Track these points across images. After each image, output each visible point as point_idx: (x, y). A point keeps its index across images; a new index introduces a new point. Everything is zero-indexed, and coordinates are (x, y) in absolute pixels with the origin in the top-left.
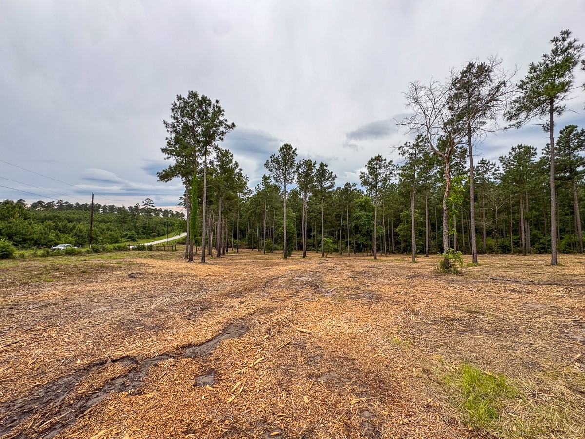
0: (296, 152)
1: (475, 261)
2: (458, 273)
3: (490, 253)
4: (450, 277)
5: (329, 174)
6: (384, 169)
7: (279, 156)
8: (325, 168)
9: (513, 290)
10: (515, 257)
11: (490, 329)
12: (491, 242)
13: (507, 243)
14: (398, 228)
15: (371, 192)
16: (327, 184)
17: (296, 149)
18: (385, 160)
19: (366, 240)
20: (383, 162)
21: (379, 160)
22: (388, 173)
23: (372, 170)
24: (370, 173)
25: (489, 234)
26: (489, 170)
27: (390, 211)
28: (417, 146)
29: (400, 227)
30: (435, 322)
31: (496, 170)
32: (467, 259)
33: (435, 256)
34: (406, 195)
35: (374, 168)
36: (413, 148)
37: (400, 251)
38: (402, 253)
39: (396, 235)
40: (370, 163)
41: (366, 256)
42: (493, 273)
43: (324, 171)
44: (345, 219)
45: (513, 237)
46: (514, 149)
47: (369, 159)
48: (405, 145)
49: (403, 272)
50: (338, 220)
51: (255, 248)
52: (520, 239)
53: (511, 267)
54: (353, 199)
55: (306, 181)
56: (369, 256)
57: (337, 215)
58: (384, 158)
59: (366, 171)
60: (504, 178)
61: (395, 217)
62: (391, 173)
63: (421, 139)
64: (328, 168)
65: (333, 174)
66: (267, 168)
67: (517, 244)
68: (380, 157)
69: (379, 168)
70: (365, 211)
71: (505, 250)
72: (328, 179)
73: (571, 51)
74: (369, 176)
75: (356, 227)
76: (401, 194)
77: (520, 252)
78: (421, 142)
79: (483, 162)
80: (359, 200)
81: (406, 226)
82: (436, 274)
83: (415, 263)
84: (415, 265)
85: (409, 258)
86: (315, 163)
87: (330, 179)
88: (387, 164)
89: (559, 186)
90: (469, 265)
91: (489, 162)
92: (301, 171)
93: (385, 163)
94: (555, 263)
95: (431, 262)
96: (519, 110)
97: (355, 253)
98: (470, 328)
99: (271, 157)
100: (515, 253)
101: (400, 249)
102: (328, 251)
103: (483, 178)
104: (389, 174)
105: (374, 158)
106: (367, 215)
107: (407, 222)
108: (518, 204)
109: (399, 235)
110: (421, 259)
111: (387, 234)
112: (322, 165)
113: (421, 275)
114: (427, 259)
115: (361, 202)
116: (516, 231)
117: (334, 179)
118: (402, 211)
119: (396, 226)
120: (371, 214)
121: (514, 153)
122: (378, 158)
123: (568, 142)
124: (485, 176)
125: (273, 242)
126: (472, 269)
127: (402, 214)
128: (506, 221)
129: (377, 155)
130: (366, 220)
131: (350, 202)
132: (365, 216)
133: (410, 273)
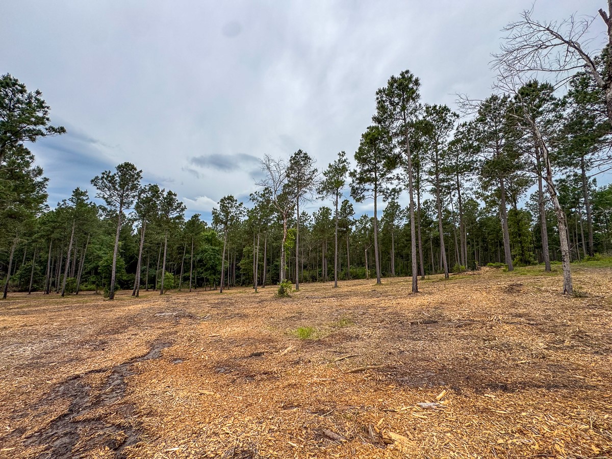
0: (141, 174)
1: (297, 288)
2: (288, 296)
3: (305, 282)
4: (284, 299)
5: (178, 204)
6: (235, 209)
7: (115, 175)
8: (174, 197)
9: (316, 302)
10: (319, 284)
11: (307, 317)
12: (306, 273)
13: (315, 275)
14: (241, 263)
15: (217, 225)
16: (173, 215)
17: (141, 171)
18: (236, 201)
19: (210, 275)
20: (235, 202)
21: (231, 199)
22: (238, 212)
23: (224, 208)
24: (223, 211)
25: (305, 267)
26: (307, 220)
27: (233, 246)
28: (263, 195)
29: (242, 262)
30: (283, 320)
31: (311, 221)
32: (294, 287)
33: (269, 286)
34: (250, 233)
35: (227, 206)
36: (261, 197)
37: (239, 284)
38: (242, 286)
39: (238, 268)
40: (222, 201)
41: (209, 291)
42: (307, 294)
43: (172, 199)
44: (188, 252)
45: (318, 270)
46: (320, 209)
47: (222, 198)
48: (255, 193)
49: (252, 300)
50: (180, 253)
51: (34, 290)
52: (322, 271)
53: (316, 290)
54: (199, 233)
55: (147, 208)
56: (212, 290)
57: (179, 247)
58: (235, 199)
59: (218, 207)
60: (315, 227)
61: (237, 251)
62: (241, 213)
63: (267, 191)
64: (177, 198)
65: (183, 205)
66: (95, 185)
67: (320, 275)
68: (232, 197)
69: (231, 207)
70: (211, 245)
71: (314, 279)
72: (176, 209)
73: (345, 163)
74: (221, 213)
75: (200, 261)
76: (246, 232)
77: (322, 280)
78: (267, 193)
79: (304, 213)
80: (206, 234)
81: (247, 261)
82: (276, 298)
83: (257, 293)
84: (257, 295)
85: (250, 291)
86: (163, 191)
87: (178, 210)
88: (238, 205)
89: (341, 237)
90: (294, 291)
91: (307, 214)
92: (143, 195)
93: (236, 203)
94: (336, 286)
95: (269, 291)
96: (324, 189)
97: (196, 288)
98: (299, 319)
99: (103, 174)
100: (319, 281)
101: (240, 282)
102: (168, 288)
103: (304, 226)
104: (239, 214)
105: (226, 197)
106: (213, 249)
107: (248, 256)
108: (321, 246)
109: (241, 269)
110: (260, 289)
111: (230, 268)
112: (170, 193)
113: (266, 300)
114: (264, 290)
115: (207, 236)
116: (320, 266)
117: (183, 210)
118: (244, 247)
119: (238, 260)
120: (217, 248)
121: (320, 211)
122: (230, 198)
123: (345, 210)
124: (305, 224)
125: (78, 280)
126: (296, 293)
127: (245, 250)
128: (315, 258)
129: (230, 195)
130: (212, 255)
131: (196, 234)
132: (211, 250)
133: (258, 300)
